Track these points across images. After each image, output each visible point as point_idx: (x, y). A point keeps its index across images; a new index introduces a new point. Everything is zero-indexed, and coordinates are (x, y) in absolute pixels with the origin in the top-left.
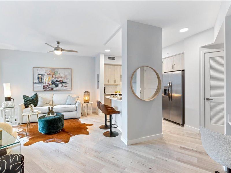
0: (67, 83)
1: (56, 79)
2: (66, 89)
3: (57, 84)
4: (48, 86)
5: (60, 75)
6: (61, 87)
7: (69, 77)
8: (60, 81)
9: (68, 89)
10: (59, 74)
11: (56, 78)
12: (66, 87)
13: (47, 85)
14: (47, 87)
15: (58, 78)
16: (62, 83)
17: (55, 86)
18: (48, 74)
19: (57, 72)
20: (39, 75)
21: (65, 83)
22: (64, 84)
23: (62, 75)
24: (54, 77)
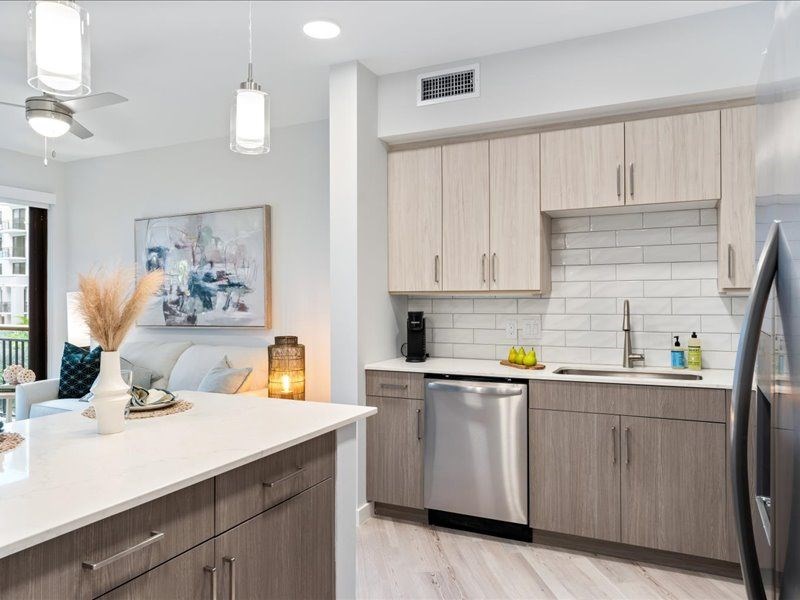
0: (246, 290)
1: (206, 269)
2: (243, 320)
3: (210, 295)
4: (177, 303)
5: (219, 247)
6: (224, 309)
7: (256, 254)
8: (221, 275)
9: (249, 320)
10: (217, 240)
11: (204, 261)
12: (242, 308)
13: (174, 297)
14: (174, 307)
15: (211, 263)
16: (228, 289)
17: (201, 303)
18: (177, 247)
19: (209, 231)
20: (151, 250)
21: (239, 285)
22: (234, 295)
23: (226, 247)
24: (198, 258)
